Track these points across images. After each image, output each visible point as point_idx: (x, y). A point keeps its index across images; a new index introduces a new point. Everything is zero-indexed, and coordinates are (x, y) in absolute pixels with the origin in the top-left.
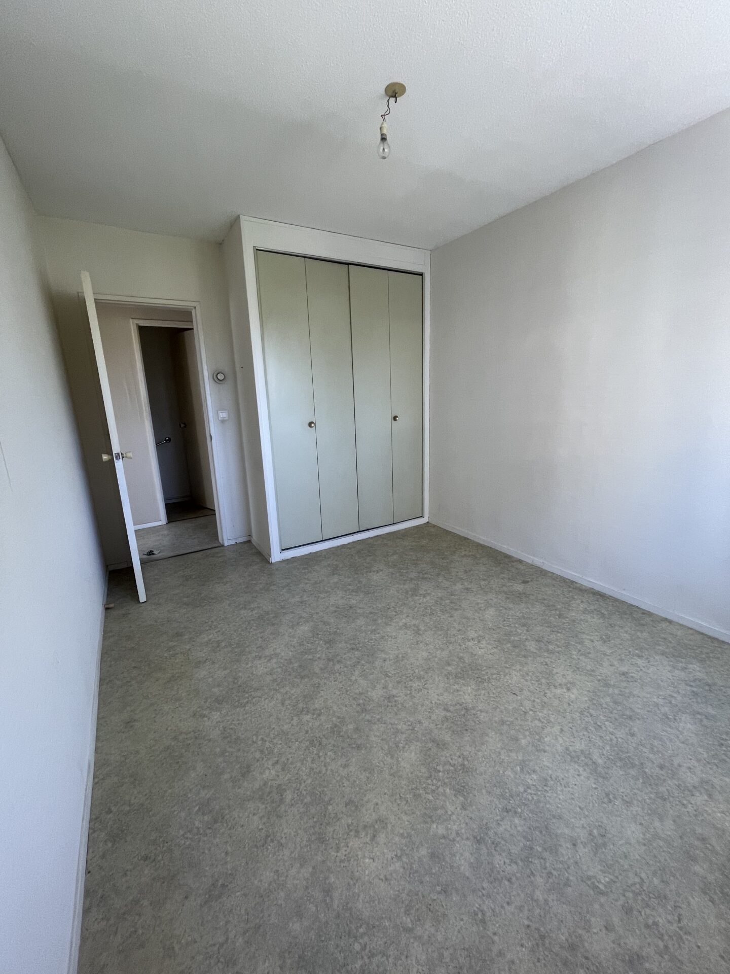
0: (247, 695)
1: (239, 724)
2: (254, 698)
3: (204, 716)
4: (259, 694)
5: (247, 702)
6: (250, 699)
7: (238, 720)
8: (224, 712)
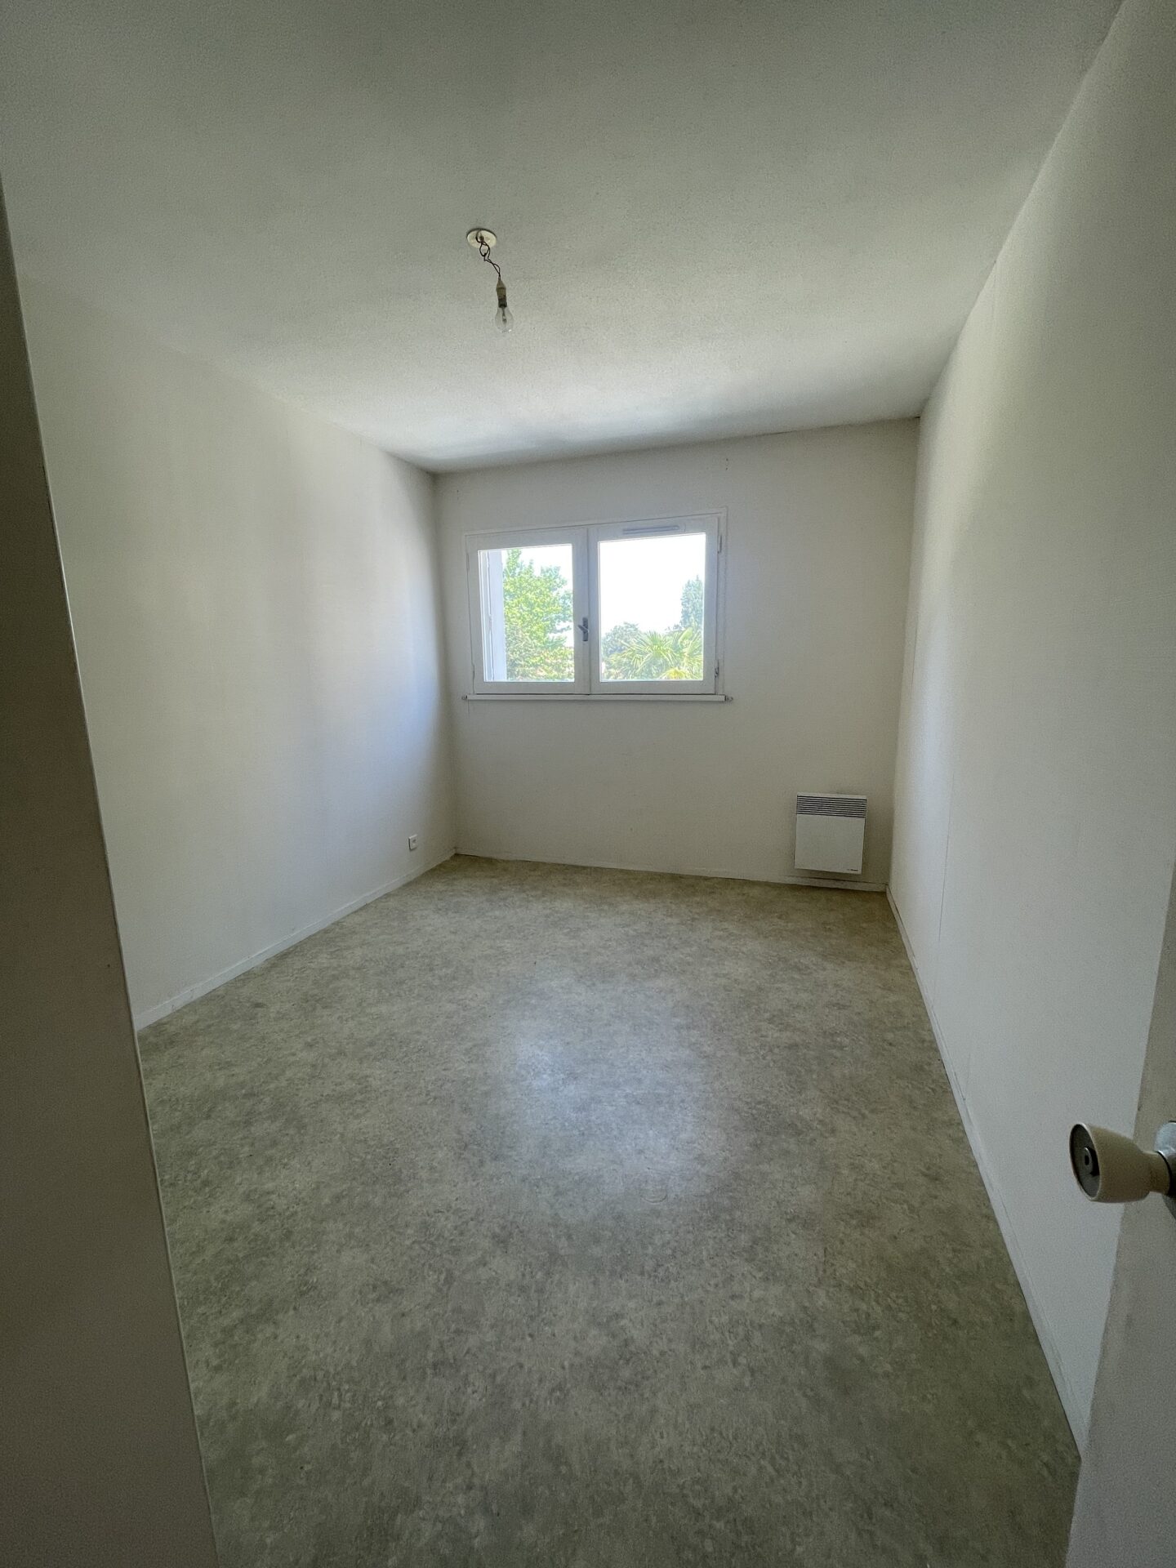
0: (754, 1112)
1: (781, 1087)
2: (747, 1103)
3: (821, 1122)
4: (738, 1104)
5: (759, 1103)
6: (753, 1104)
7: (780, 1091)
8: (793, 1110)
